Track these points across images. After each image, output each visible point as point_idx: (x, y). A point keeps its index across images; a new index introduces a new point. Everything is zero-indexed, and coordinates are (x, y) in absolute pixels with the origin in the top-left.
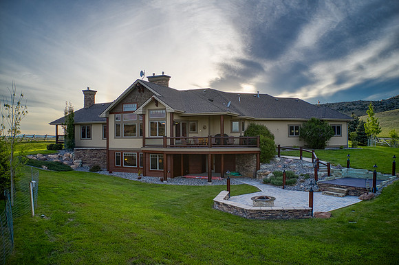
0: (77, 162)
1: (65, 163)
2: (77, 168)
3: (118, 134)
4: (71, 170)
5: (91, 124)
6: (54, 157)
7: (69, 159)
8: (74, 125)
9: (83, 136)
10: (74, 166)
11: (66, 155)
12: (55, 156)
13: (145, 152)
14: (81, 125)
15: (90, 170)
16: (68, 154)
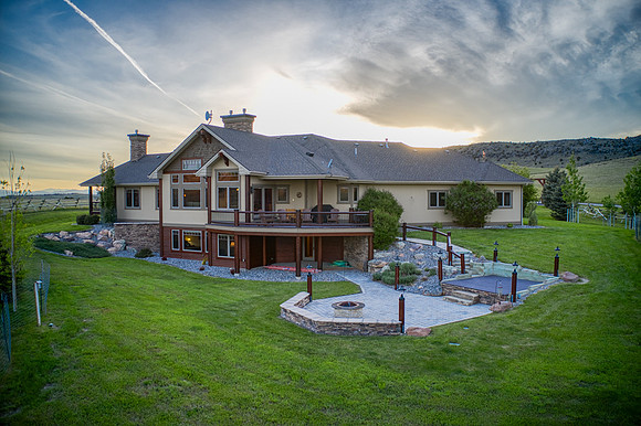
0: (118, 244)
1: (100, 244)
2: (118, 251)
3: (175, 203)
4: (107, 255)
5: (140, 187)
6: (84, 236)
7: (107, 238)
8: (115, 187)
9: (129, 204)
10: (113, 249)
11: (104, 232)
12: (87, 235)
13: (212, 232)
14: (125, 187)
15: (136, 256)
16: (106, 231)
